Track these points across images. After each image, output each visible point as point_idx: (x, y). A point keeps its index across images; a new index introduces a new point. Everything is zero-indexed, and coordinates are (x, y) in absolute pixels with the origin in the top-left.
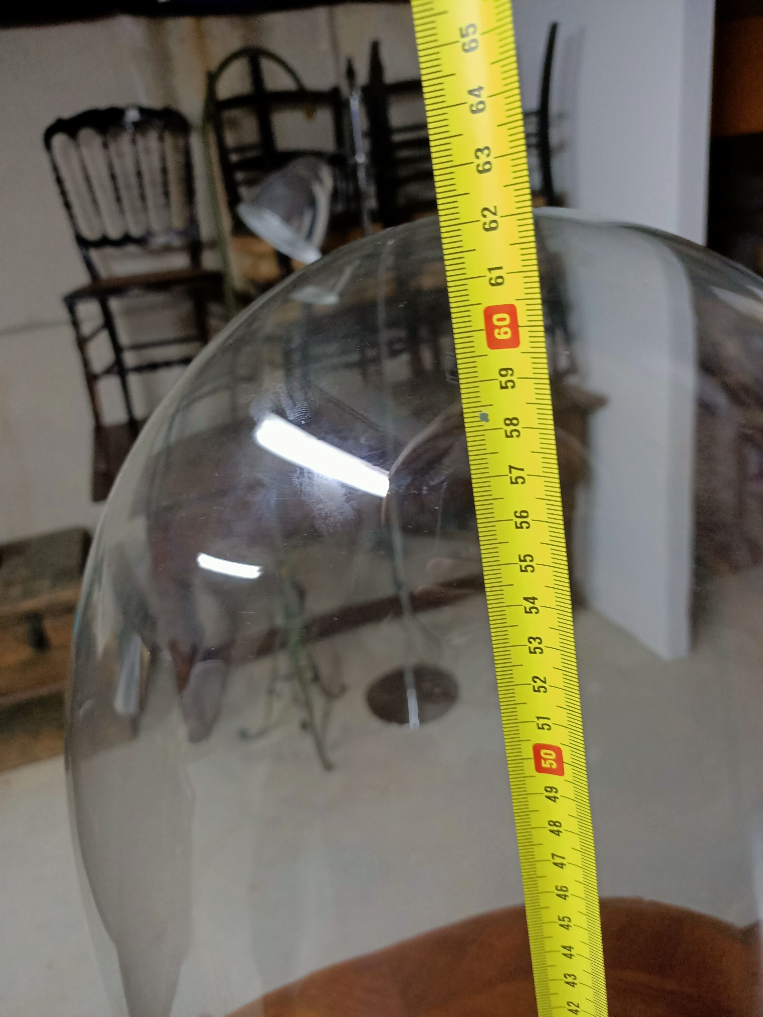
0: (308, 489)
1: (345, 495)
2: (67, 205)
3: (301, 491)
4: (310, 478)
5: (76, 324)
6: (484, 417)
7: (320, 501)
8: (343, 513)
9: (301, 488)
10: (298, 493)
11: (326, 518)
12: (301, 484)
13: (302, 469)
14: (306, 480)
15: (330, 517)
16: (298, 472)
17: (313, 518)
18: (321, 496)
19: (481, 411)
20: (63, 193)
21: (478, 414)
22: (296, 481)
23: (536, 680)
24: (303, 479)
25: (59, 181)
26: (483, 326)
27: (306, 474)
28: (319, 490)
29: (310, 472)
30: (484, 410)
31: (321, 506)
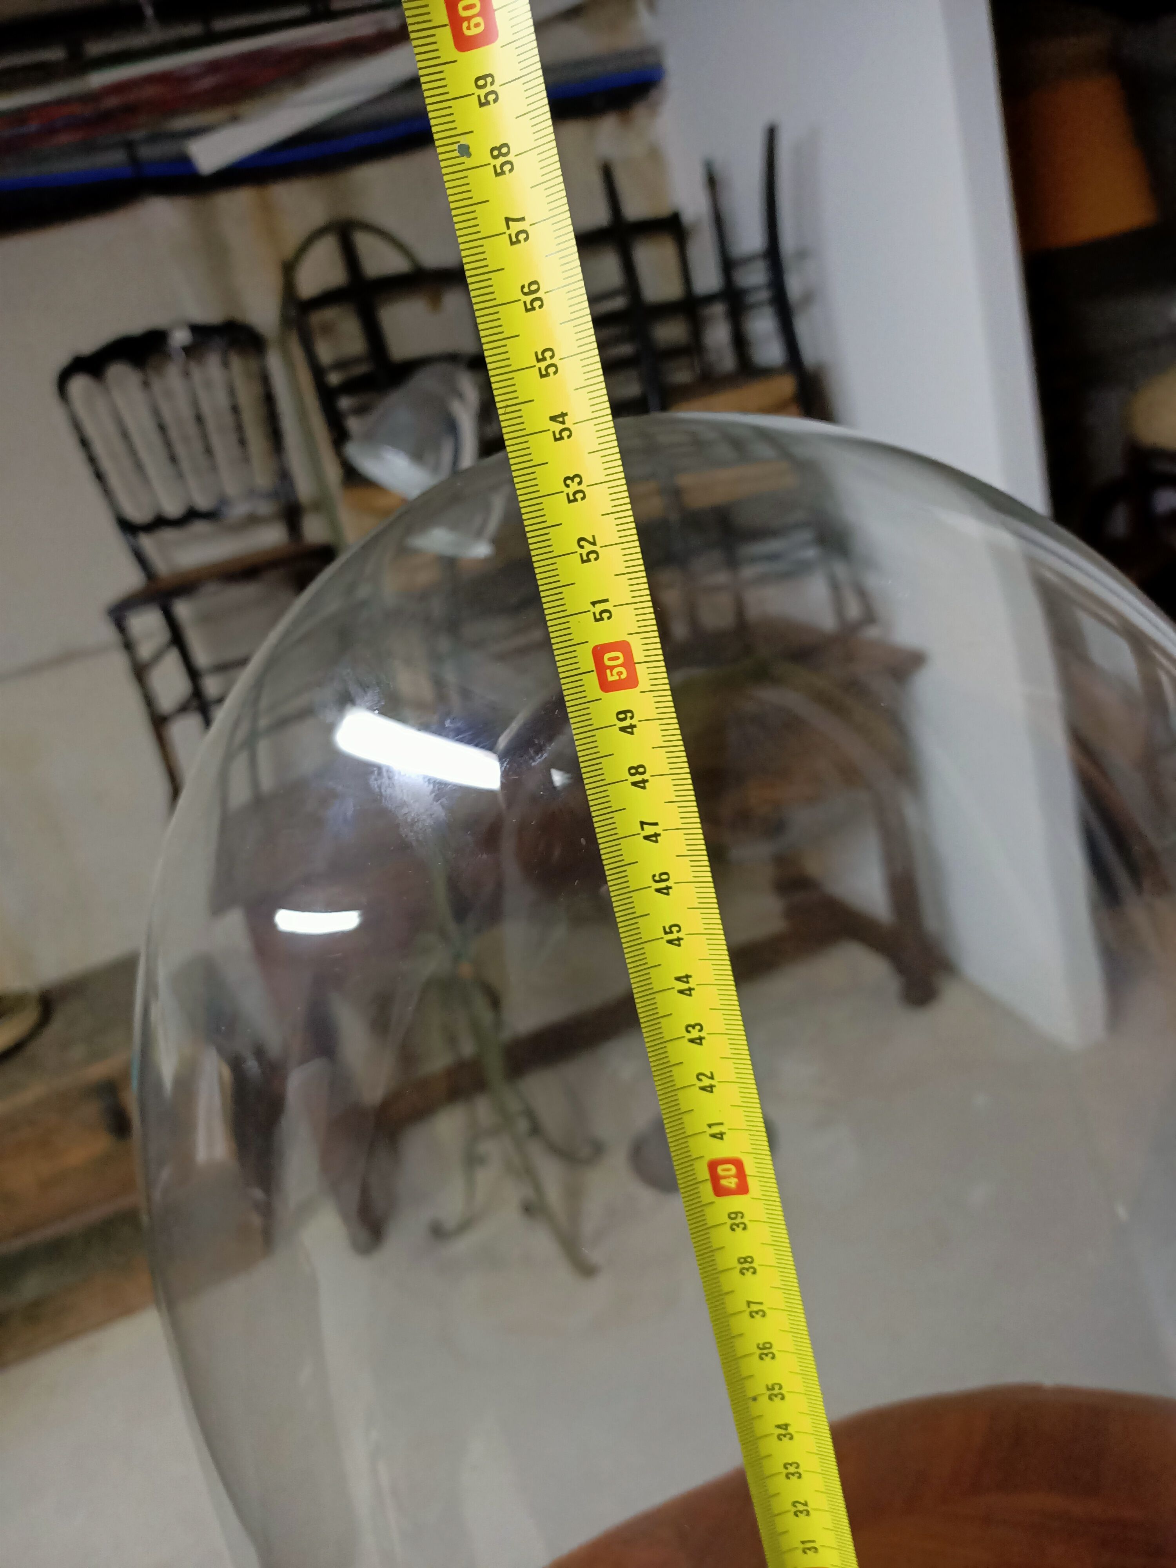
0: (389, 791)
1: (432, 792)
2: (99, 476)
3: (381, 795)
4: (389, 778)
5: (128, 645)
6: (465, 150)
7: (404, 804)
8: (431, 815)
9: (381, 792)
10: (377, 798)
11: (413, 823)
12: (380, 787)
13: (379, 768)
14: (385, 781)
15: (418, 820)
16: (376, 772)
17: (398, 826)
18: (405, 798)
19: (459, 142)
20: (92, 460)
21: (456, 146)
22: (374, 783)
23: (582, 543)
24: (383, 780)
25: (84, 443)
26: (446, 21)
27: (385, 774)
28: (402, 791)
29: (388, 770)
30: (463, 140)
31: (405, 810)
